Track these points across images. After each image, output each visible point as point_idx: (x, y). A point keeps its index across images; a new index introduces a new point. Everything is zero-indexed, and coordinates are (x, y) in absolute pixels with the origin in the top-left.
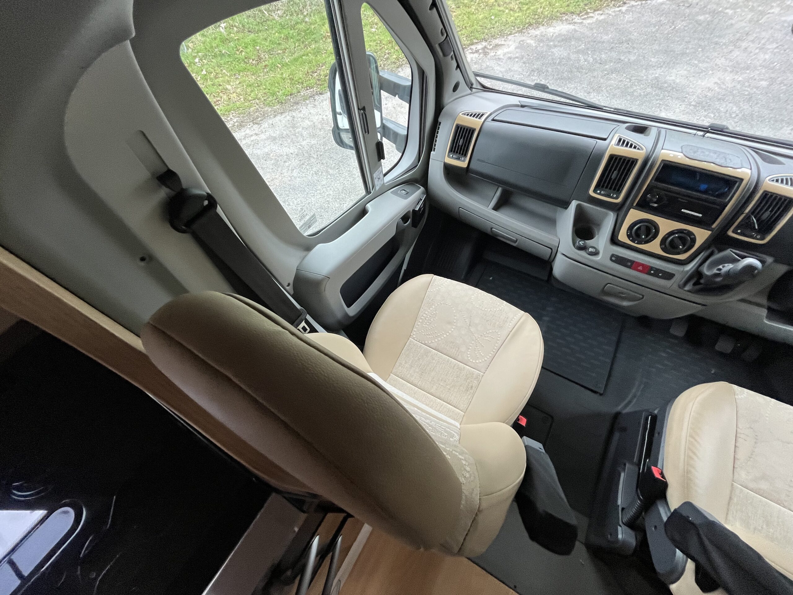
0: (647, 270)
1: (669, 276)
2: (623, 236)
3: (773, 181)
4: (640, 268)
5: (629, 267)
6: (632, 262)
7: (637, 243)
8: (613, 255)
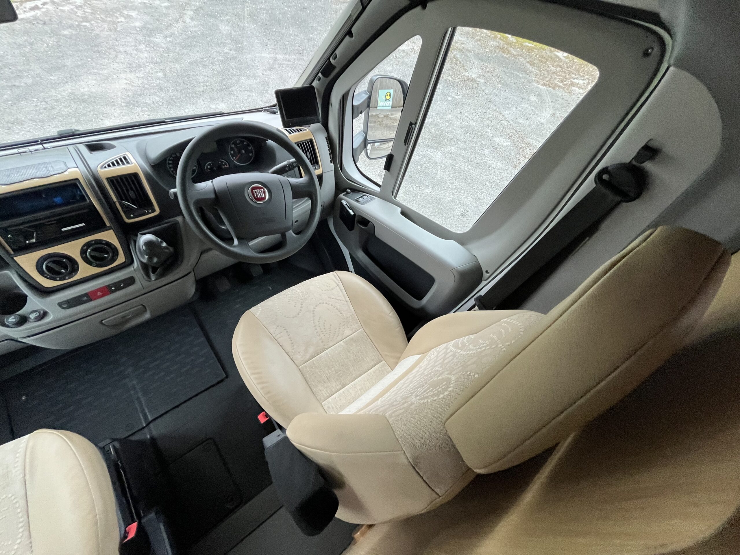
0: (107, 290)
1: (130, 281)
2: (48, 283)
3: (105, 167)
4: (99, 294)
5: (90, 300)
6: (86, 295)
7: (69, 278)
8: (60, 305)
